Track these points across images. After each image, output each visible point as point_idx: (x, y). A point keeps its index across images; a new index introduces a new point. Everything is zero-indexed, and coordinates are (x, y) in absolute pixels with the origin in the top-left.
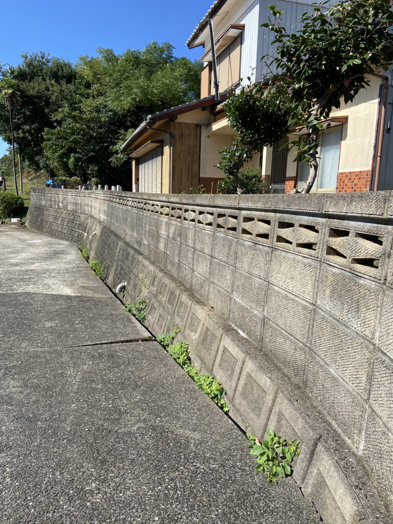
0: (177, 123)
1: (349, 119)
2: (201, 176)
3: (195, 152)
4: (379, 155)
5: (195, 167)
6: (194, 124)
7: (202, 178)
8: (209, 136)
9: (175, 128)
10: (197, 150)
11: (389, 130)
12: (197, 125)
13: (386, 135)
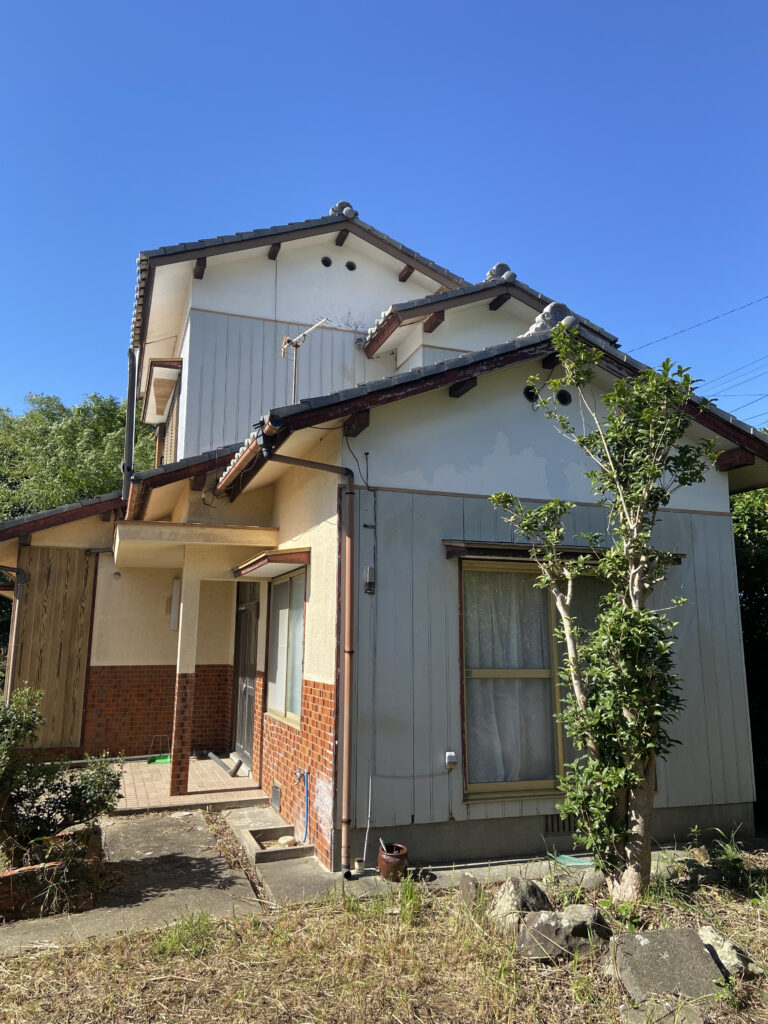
0: (37, 548)
1: (313, 554)
2: (94, 663)
3: (80, 610)
4: (347, 649)
5: (79, 644)
6: (80, 550)
7: (96, 667)
8: (118, 574)
9: (31, 560)
10: (87, 605)
11: (371, 587)
12: (88, 552)
13: (365, 600)
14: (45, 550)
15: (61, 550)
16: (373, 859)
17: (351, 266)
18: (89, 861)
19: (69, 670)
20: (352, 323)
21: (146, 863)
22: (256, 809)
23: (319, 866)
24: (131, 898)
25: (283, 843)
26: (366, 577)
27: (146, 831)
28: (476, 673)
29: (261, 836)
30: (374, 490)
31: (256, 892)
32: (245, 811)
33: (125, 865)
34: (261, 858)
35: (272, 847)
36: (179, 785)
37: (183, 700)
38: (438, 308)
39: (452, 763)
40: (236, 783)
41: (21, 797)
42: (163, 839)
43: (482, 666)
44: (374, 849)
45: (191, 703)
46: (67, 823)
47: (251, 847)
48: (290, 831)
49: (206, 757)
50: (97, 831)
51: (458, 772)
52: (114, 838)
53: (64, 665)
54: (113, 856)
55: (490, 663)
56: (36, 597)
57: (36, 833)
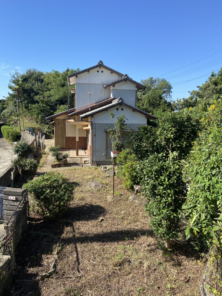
0: (56, 119)
4: (92, 143)
5: (64, 133)
11: (95, 136)
12: (64, 119)
13: (94, 137)
14: (58, 119)
15: (60, 119)
16: (95, 164)
17: (102, 72)
18: (66, 163)
19: (63, 137)
20: (102, 82)
21: (72, 163)
22: (86, 158)
23: (90, 165)
24: (70, 166)
25: (87, 162)
26: (94, 134)
27: (73, 160)
28: (108, 145)
29: (85, 161)
30: (95, 124)
31: (82, 166)
32: (85, 158)
33: (70, 163)
34: (84, 163)
35: (86, 162)
36: (77, 155)
37: (77, 144)
38: (114, 84)
39: (104, 155)
40: (86, 154)
41: (59, 157)
42: (74, 161)
43: (109, 144)
44: (95, 163)
45: (78, 145)
46: (63, 159)
47: (83, 162)
48: (88, 161)
49: (83, 150)
50: (67, 160)
51: (105, 156)
52: (69, 161)
53: (62, 136)
54: (69, 162)
55: (110, 144)
56: (57, 127)
57: (60, 160)
